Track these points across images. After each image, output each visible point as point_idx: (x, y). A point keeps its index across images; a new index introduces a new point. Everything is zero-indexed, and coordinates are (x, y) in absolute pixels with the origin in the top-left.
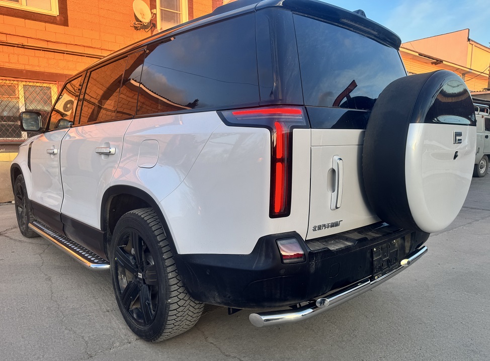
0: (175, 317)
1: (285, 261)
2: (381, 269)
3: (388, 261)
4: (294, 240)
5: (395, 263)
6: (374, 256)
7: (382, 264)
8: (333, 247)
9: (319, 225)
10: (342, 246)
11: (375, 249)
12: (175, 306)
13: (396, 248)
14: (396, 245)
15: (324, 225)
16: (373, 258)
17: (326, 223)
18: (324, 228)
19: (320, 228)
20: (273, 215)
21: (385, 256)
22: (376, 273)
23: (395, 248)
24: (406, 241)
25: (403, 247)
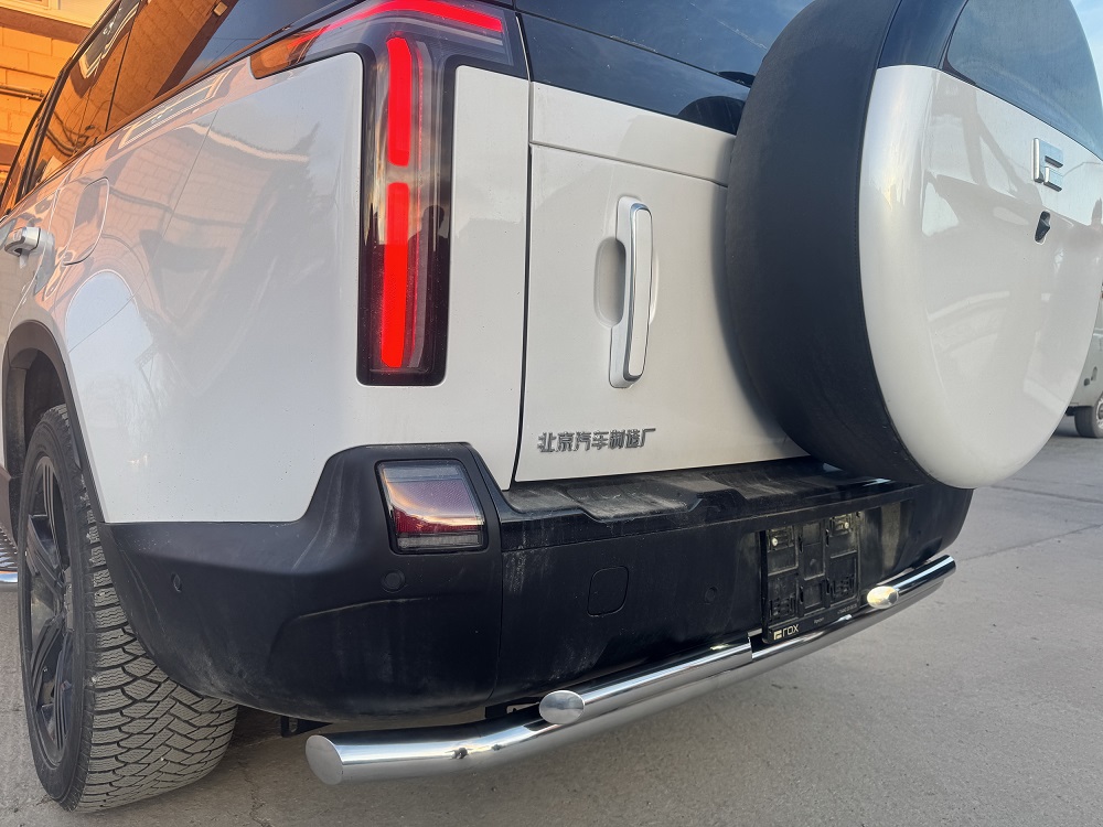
0: (117, 735)
1: (404, 543)
2: (796, 607)
3: (824, 586)
4: (452, 470)
5: (848, 595)
6: (771, 561)
7: (802, 595)
8: (606, 510)
9: (563, 431)
10: (642, 509)
11: (775, 542)
12: (117, 699)
13: (853, 548)
14: (853, 539)
15: (585, 437)
16: (765, 571)
17: (592, 429)
18: (583, 445)
19: (566, 442)
20: (370, 372)
21: (813, 570)
22: (778, 619)
23: (845, 548)
24: (885, 530)
25: (874, 549)
